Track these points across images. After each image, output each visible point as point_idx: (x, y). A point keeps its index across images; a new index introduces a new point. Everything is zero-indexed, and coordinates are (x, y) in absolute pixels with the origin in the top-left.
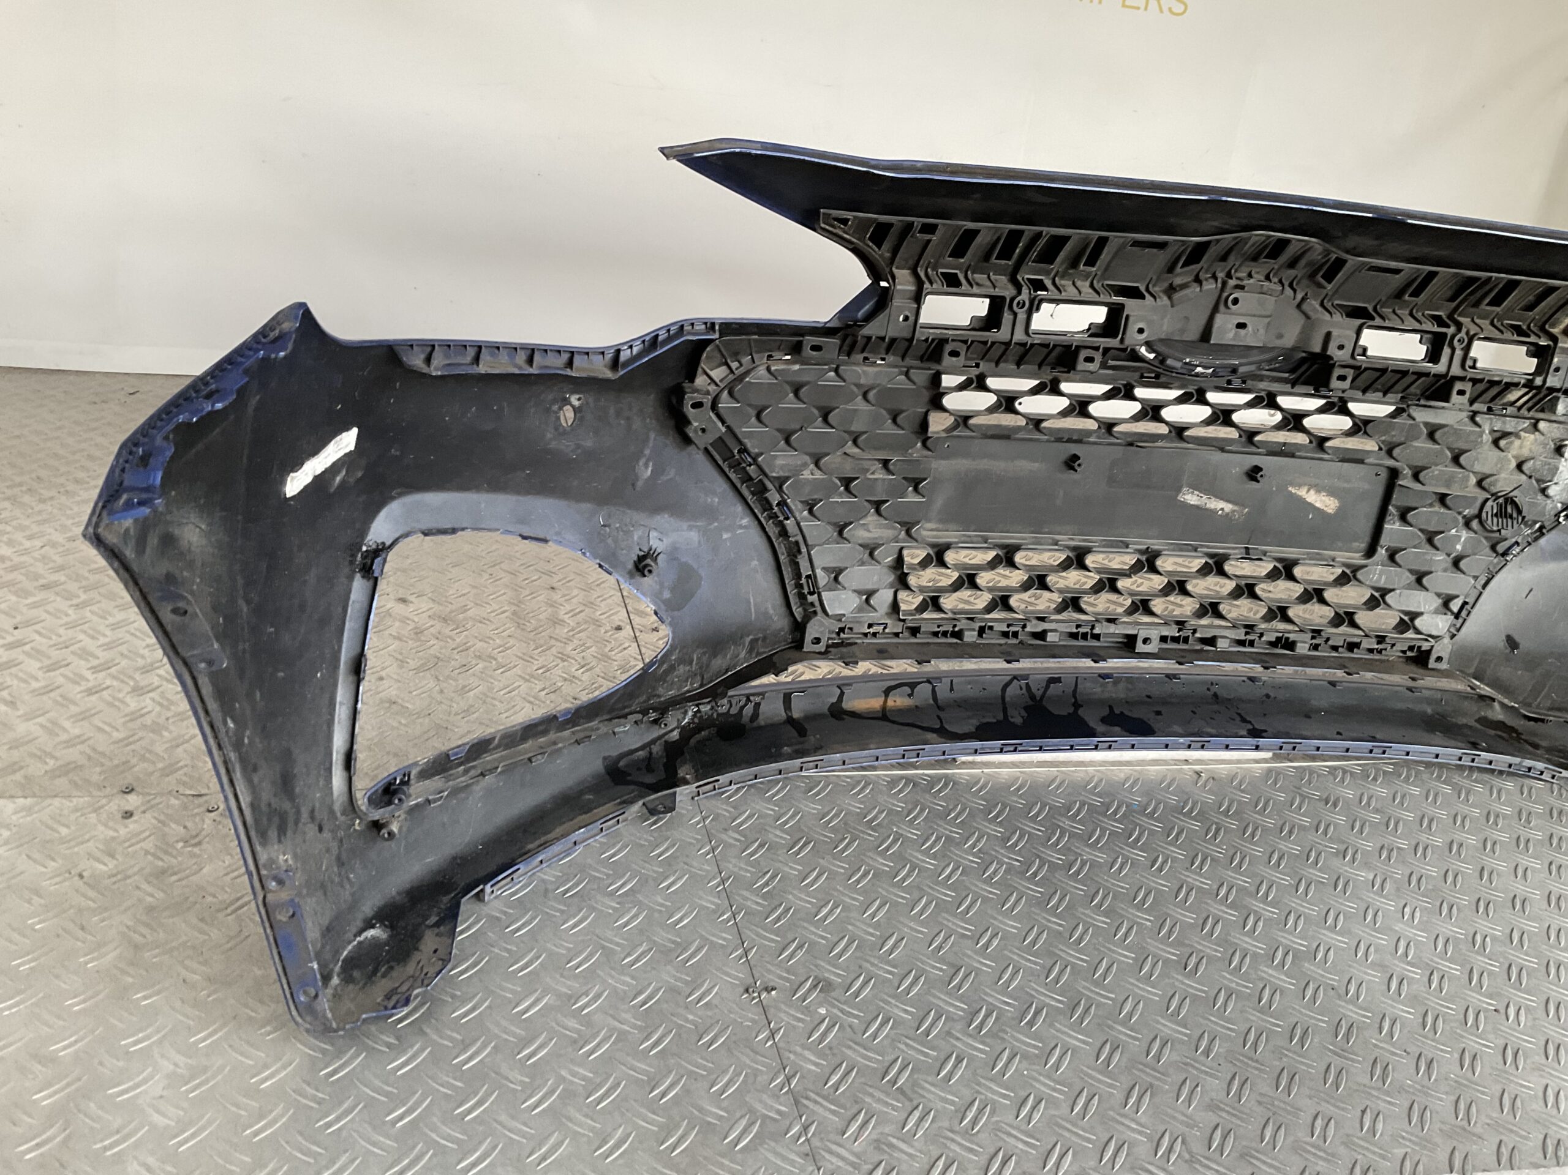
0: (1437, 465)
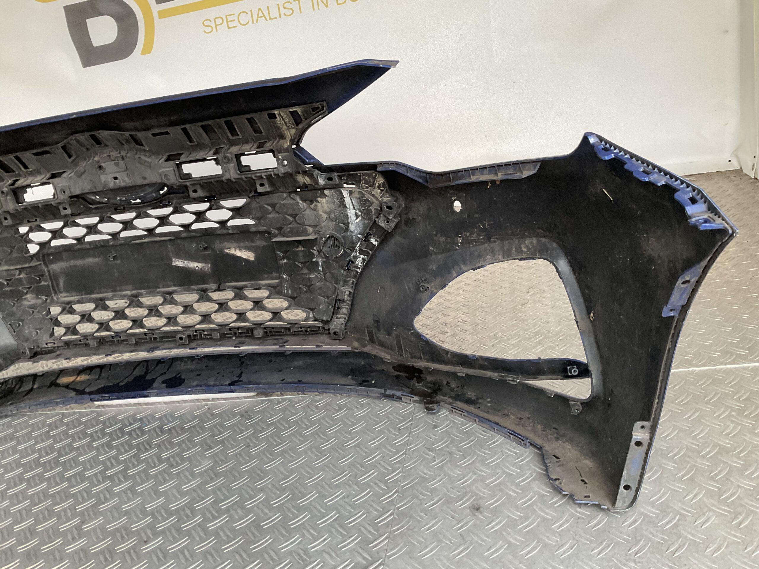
0: (287, 225)
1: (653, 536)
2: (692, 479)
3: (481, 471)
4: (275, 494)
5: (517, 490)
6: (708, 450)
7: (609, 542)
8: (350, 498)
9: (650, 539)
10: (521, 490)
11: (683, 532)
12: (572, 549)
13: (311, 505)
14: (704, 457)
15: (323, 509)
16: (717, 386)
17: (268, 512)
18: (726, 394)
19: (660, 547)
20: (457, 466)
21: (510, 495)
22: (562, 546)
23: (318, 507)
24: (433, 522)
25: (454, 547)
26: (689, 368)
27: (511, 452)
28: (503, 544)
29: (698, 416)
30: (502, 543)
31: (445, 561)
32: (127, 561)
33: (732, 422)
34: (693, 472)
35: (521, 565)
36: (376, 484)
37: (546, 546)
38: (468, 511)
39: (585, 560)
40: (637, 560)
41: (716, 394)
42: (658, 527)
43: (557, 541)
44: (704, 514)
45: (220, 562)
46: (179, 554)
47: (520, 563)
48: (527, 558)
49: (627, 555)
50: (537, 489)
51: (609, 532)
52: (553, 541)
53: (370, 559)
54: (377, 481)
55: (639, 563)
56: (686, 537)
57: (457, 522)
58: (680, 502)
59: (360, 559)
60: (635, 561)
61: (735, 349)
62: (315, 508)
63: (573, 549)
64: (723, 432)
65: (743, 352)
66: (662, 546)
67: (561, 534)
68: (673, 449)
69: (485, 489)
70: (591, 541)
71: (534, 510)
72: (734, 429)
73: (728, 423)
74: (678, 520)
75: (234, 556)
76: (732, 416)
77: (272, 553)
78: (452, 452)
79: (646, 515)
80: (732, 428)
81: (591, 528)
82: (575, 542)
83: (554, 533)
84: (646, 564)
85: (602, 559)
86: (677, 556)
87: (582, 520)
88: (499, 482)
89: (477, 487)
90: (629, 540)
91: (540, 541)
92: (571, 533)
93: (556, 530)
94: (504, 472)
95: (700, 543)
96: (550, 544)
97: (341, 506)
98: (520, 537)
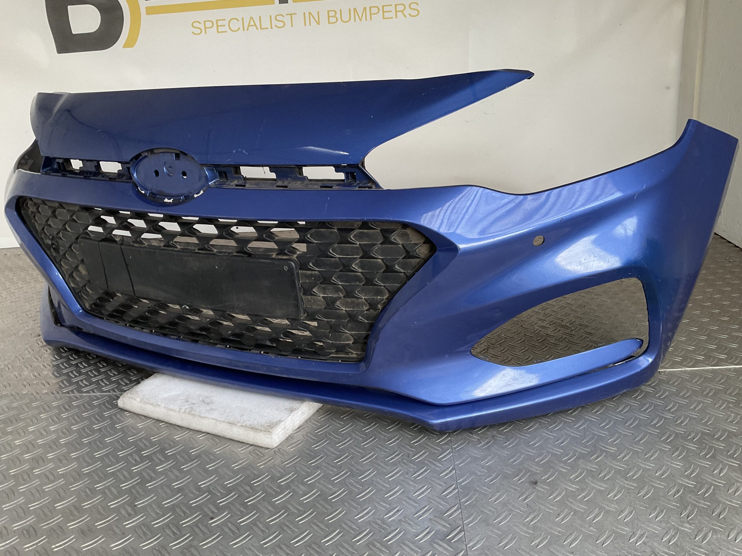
1: (697, 503)
2: (713, 457)
3: (527, 451)
4: (332, 471)
5: (566, 467)
6: (719, 434)
7: (662, 508)
8: (410, 474)
9: (695, 506)
10: (570, 466)
11: (720, 499)
12: (631, 514)
13: (372, 481)
14: (718, 439)
15: (387, 484)
16: (709, 383)
17: (331, 487)
18: (720, 390)
19: (706, 511)
20: (503, 448)
21: (561, 471)
22: (622, 511)
23: (381, 482)
24: (498, 494)
25: (525, 515)
26: (682, 368)
27: (549, 435)
28: (569, 512)
29: (702, 407)
30: (568, 510)
31: (522, 527)
32: (197, 534)
33: (732, 412)
34: (713, 451)
35: (591, 528)
36: (430, 462)
37: (608, 512)
38: (527, 484)
39: (646, 523)
40: (690, 522)
41: (711, 390)
42: (698, 495)
43: (616, 508)
44: (733, 484)
45: (299, 533)
46: (252, 525)
47: (590, 527)
48: (595, 522)
49: (680, 518)
50: (584, 466)
51: (659, 500)
52: (613, 507)
53: (450, 526)
54: (431, 460)
55: (693, 524)
56: (725, 503)
57: (520, 494)
58: (710, 475)
59: (439, 527)
60: (688, 522)
61: (715, 354)
62: (379, 483)
63: (633, 514)
64: (727, 420)
65: (723, 357)
66: (707, 510)
67: (618, 502)
68: (690, 433)
69: (536, 466)
70: (646, 507)
71: (586, 482)
72: (735, 417)
73: (729, 413)
74: (714, 489)
75: (311, 527)
76: (730, 407)
77: (350, 524)
78: (495, 436)
79: (686, 487)
80: (733, 417)
81: (642, 497)
82: (633, 508)
83: (611, 501)
84: (699, 525)
85: (660, 521)
86: (722, 518)
87: (632, 491)
88: (548, 460)
89: (528, 465)
90: (678, 506)
91: (601, 508)
92: (626, 501)
93: (612, 499)
94: (549, 452)
95: (738, 507)
96: (610, 511)
97: (403, 481)
98: (583, 505)
